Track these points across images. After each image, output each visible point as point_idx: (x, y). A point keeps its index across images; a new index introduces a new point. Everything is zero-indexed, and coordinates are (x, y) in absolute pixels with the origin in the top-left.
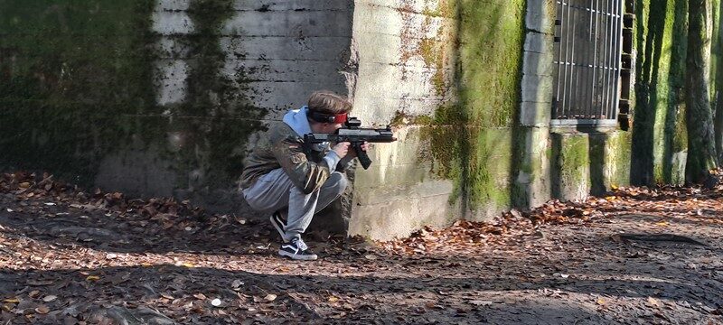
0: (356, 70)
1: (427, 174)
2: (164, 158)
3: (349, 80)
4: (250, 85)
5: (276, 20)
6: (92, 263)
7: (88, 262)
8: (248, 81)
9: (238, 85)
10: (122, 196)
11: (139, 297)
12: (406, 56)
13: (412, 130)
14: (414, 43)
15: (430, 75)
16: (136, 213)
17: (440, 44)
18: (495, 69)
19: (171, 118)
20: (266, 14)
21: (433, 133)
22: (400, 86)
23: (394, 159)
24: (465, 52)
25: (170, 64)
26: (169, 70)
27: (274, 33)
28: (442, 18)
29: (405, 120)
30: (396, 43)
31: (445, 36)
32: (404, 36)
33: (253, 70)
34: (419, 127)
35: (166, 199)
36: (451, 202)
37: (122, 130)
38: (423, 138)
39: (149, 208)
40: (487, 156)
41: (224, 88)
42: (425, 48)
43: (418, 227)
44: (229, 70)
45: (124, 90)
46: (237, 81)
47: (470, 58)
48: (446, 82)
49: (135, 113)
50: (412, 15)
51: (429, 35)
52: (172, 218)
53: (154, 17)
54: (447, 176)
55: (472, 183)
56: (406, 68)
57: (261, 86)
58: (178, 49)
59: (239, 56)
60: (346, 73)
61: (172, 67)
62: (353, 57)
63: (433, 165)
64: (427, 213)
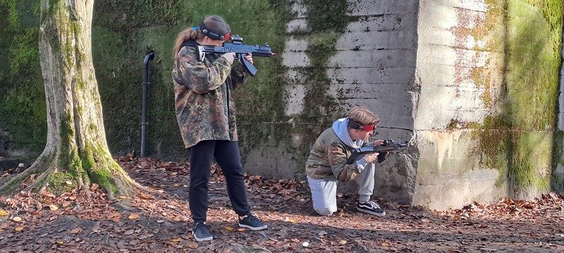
0: (419, 91)
1: (477, 164)
2: (289, 152)
3: (414, 98)
4: (347, 101)
5: (364, 56)
6: (230, 219)
7: (228, 218)
8: (345, 98)
9: (338, 102)
10: (261, 178)
11: (255, 240)
12: (459, 80)
13: (464, 133)
14: (466, 71)
15: (480, 94)
16: (268, 189)
17: (488, 71)
18: (535, 89)
19: (294, 124)
20: (358, 52)
21: (482, 135)
22: (454, 101)
23: (449, 153)
24: (510, 77)
25: (294, 87)
26: (293, 92)
27: (363, 65)
28: (489, 53)
29: (458, 126)
30: (451, 71)
31: (492, 65)
32: (458, 66)
33: (348, 90)
34: (470, 130)
35: (289, 180)
36: (498, 185)
37: (262, 132)
38: (473, 138)
39: (277, 186)
40: (529, 152)
41: (329, 103)
42: (475, 74)
43: (469, 202)
44: (333, 92)
45: (263, 106)
46: (338, 99)
47: (514, 81)
48: (493, 99)
49: (270, 121)
50: (465, 51)
51: (479, 65)
52: (292, 193)
53: (284, 55)
54: (493, 166)
55: (516, 172)
56: (459, 88)
57: (354, 101)
58: (299, 77)
59: (340, 81)
60: (411, 92)
61: (295, 90)
62: (417, 81)
63: (482, 158)
64: (477, 192)
